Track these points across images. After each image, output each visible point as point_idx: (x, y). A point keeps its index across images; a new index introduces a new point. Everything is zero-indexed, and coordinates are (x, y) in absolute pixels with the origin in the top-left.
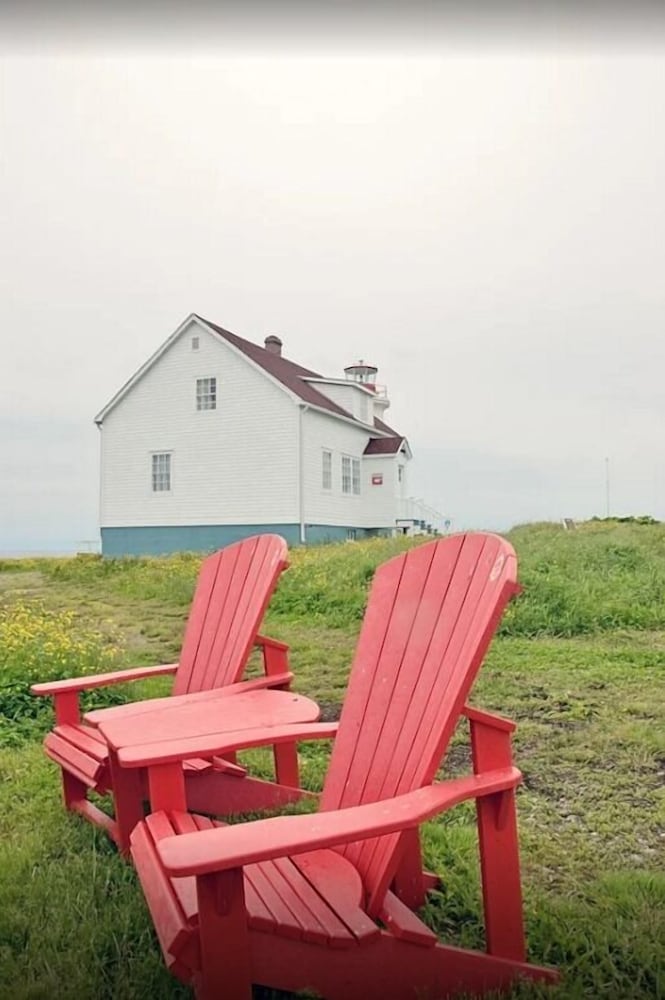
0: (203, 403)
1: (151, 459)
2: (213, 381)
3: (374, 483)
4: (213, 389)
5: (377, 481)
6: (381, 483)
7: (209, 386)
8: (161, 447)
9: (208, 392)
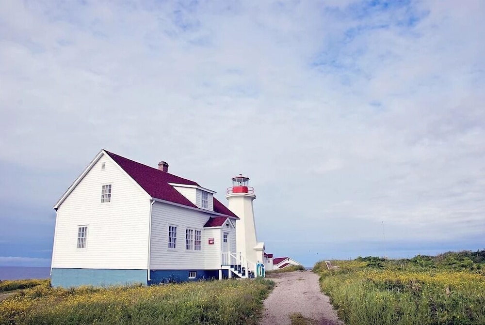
0: (105, 198)
1: (78, 229)
2: (110, 186)
3: (210, 243)
4: (110, 191)
5: (211, 242)
6: (213, 243)
7: (108, 189)
8: (83, 223)
9: (107, 192)
